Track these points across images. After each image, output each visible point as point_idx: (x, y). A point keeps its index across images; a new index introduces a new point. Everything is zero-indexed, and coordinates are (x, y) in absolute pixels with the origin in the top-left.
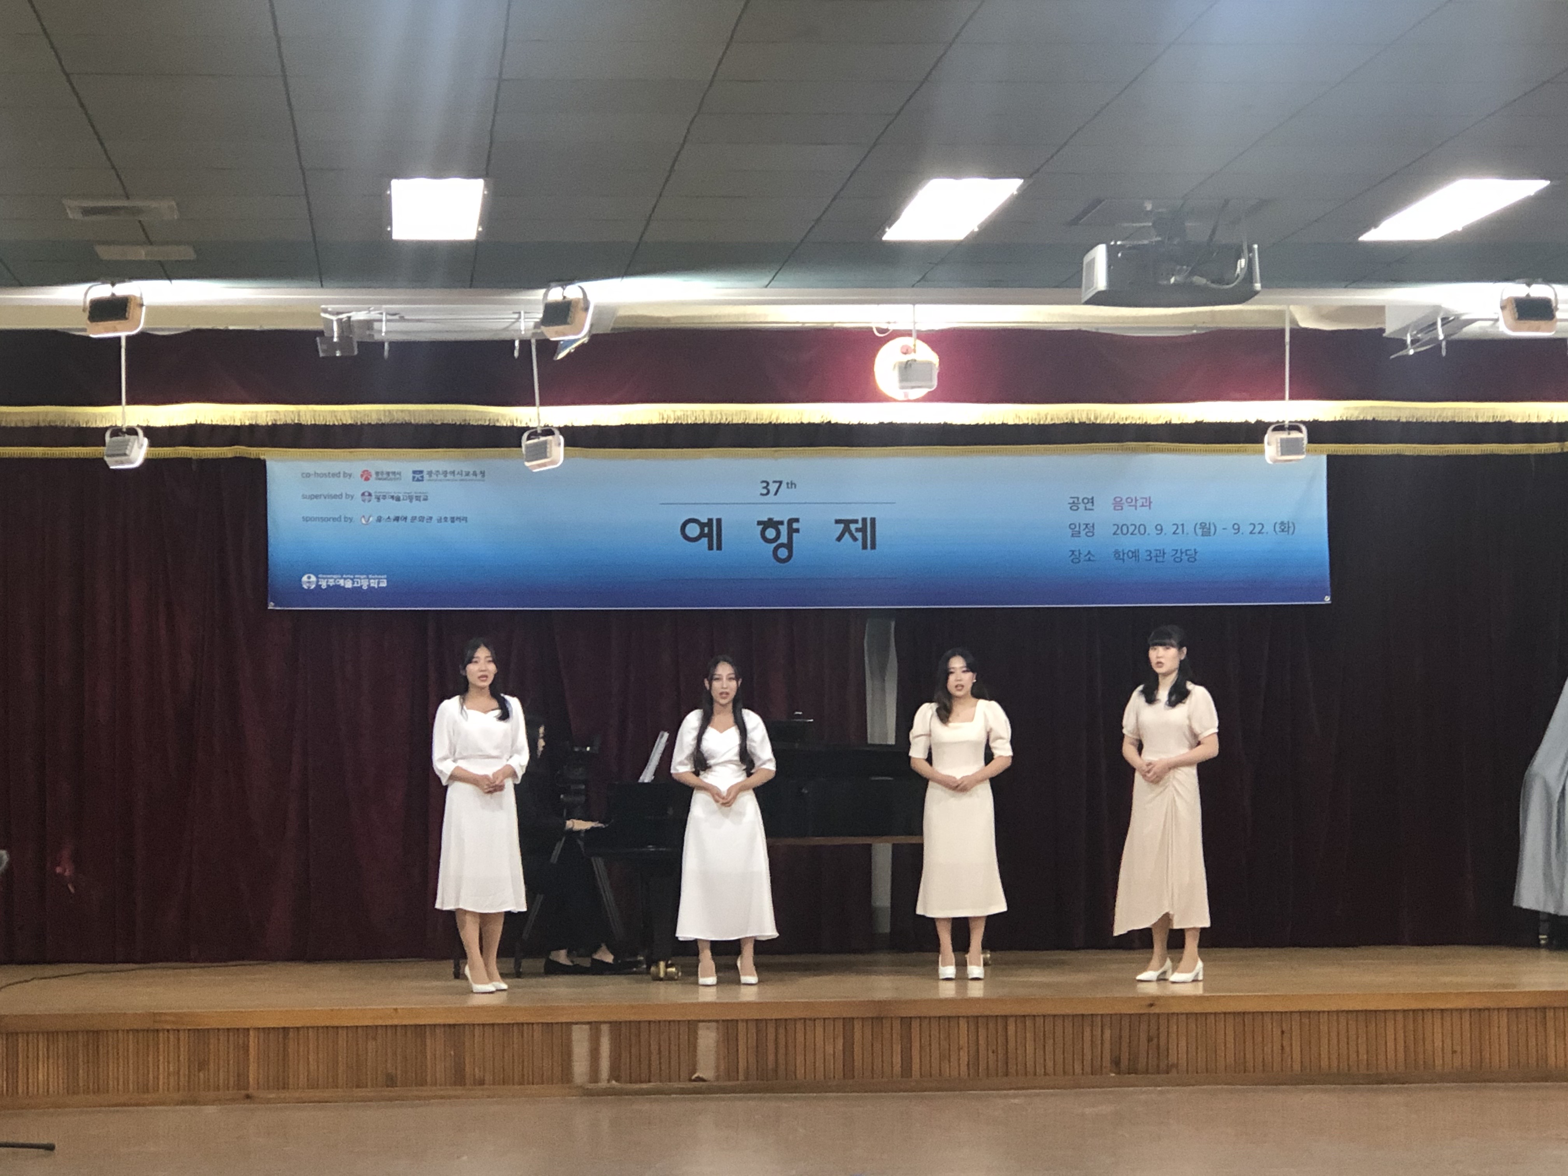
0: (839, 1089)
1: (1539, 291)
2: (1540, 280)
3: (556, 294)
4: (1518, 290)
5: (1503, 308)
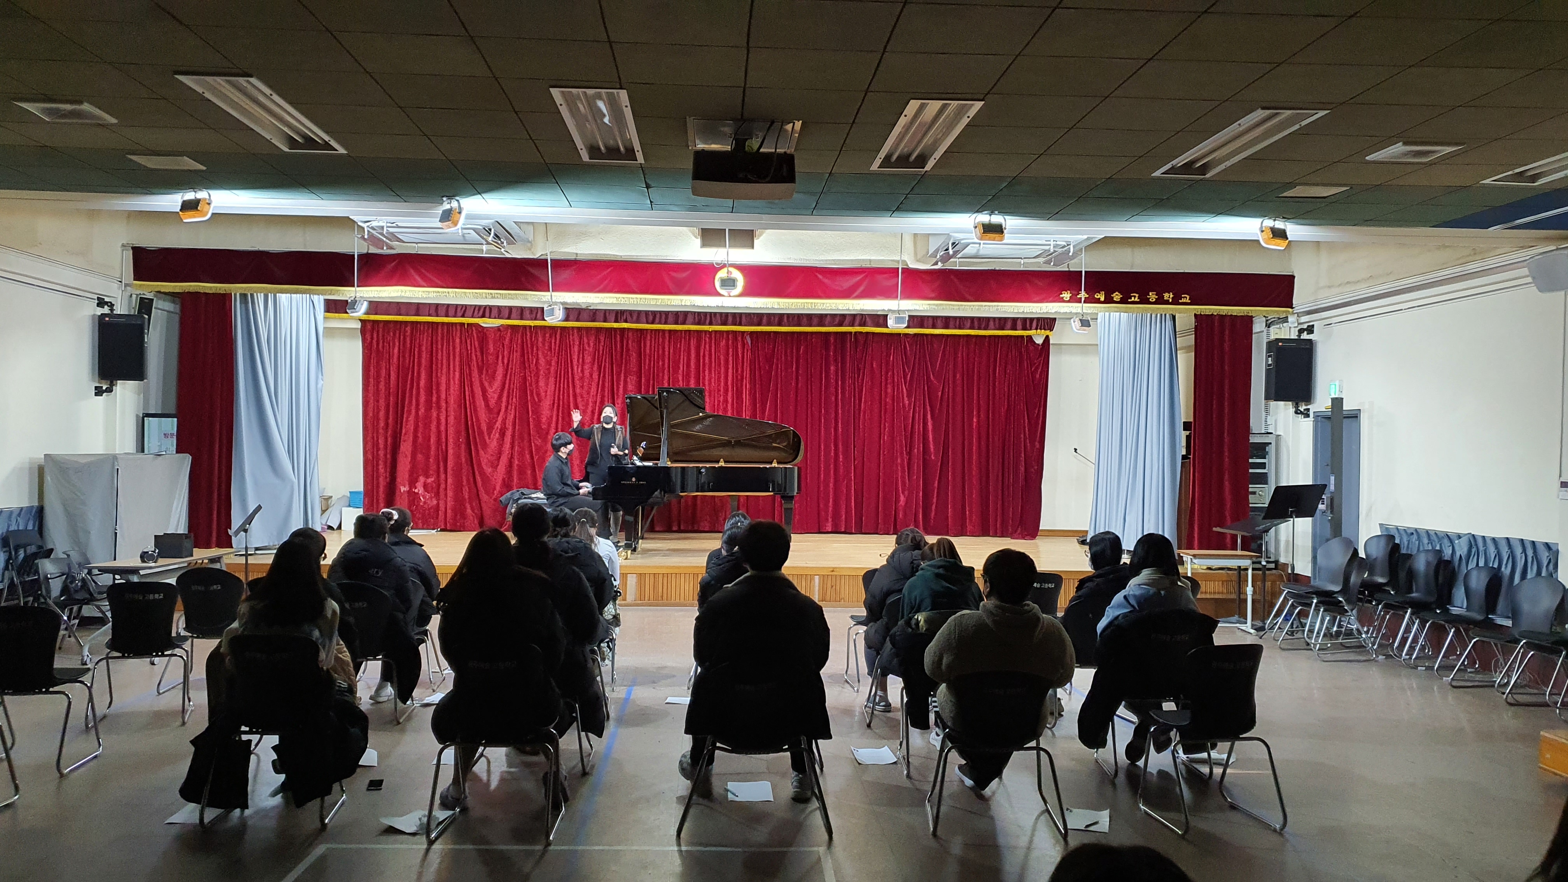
1: (996, 219)
2: (996, 212)
3: (446, 206)
4: (984, 218)
5: (976, 227)
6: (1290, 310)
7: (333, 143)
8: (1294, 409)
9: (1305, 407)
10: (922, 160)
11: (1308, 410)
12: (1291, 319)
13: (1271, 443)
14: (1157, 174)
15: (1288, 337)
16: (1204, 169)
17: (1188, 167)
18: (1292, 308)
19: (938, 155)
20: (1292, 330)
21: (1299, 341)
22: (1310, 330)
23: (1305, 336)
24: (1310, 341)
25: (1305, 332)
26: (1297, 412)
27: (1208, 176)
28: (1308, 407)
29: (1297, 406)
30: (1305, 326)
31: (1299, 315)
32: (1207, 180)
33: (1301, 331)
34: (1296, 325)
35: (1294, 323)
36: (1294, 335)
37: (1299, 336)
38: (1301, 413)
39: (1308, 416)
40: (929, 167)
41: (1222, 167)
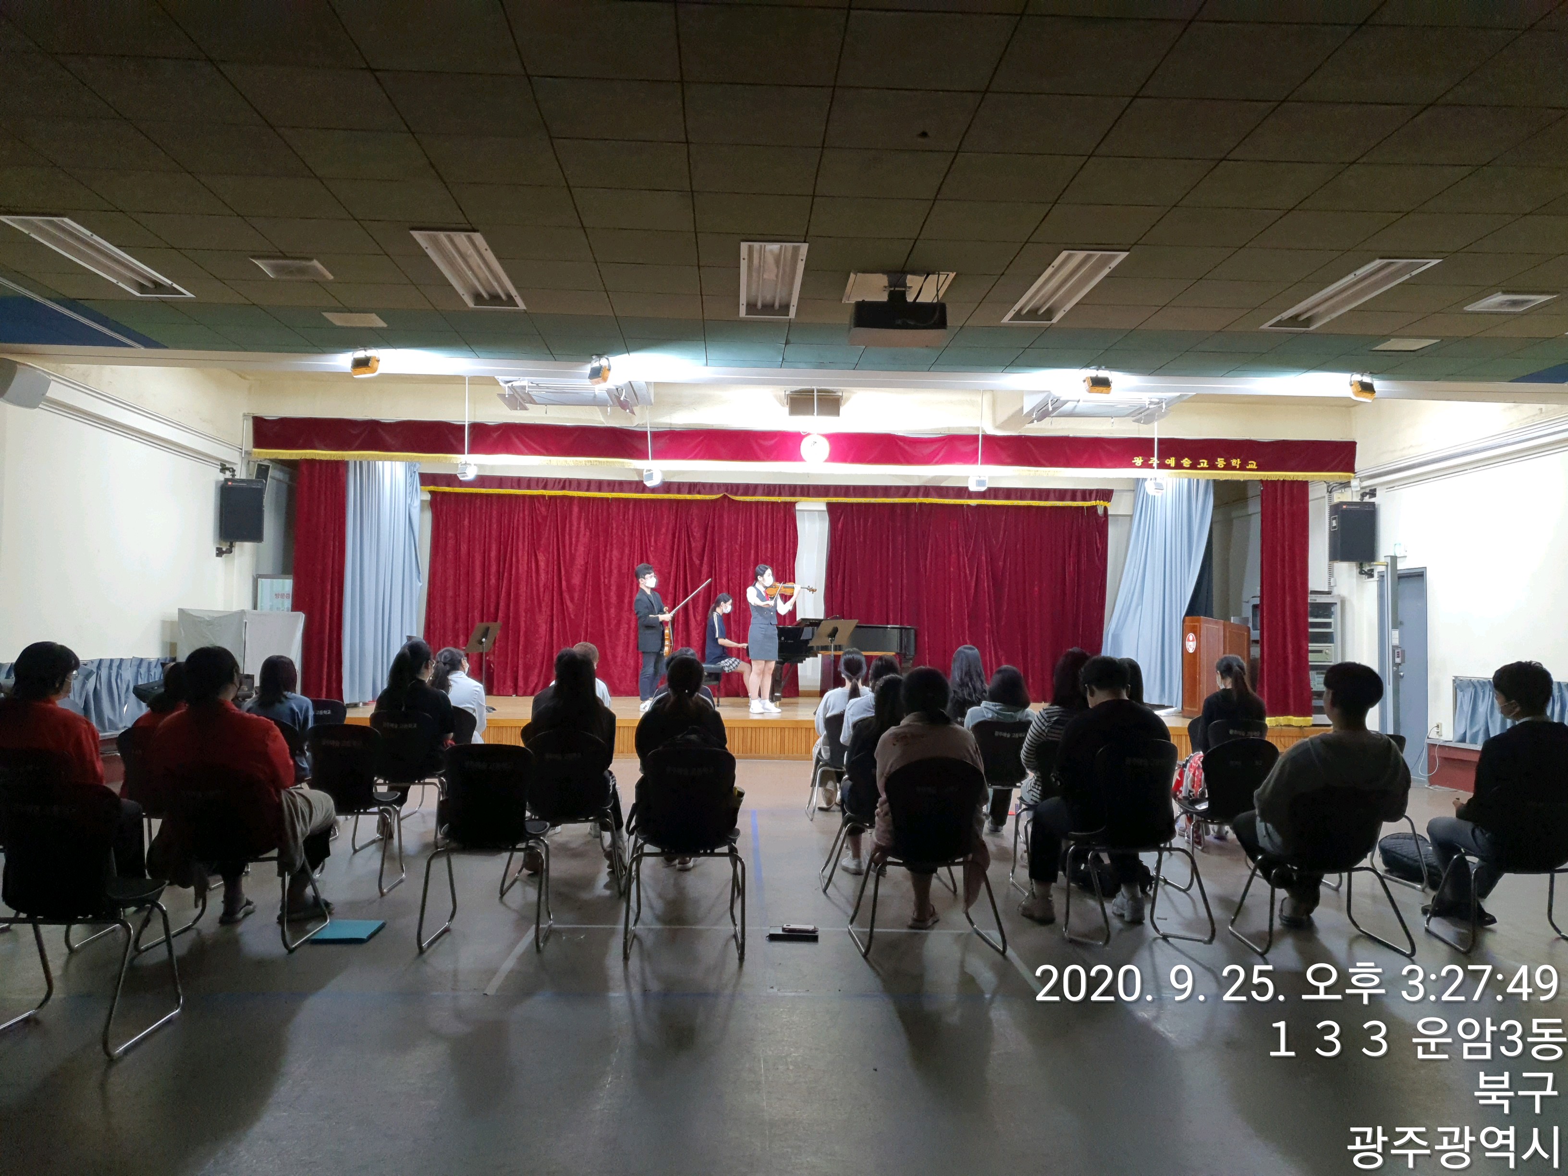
0: (779, 758)
1: (1103, 373)
2: (1103, 367)
3: (595, 364)
4: (1092, 372)
5: (1085, 382)
6: (1352, 475)
7: (518, 300)
8: (1358, 570)
9: (1369, 568)
10: (1049, 314)
11: (1372, 570)
12: (1355, 483)
13: (1336, 604)
14: (1265, 326)
15: (1350, 500)
16: (1309, 321)
17: (1294, 320)
18: (1354, 473)
19: (1068, 307)
20: (1354, 494)
21: (1361, 504)
22: (1373, 493)
23: (1367, 499)
24: (1373, 504)
25: (1368, 496)
26: (1361, 572)
27: (1312, 328)
28: (1372, 568)
29: (1361, 566)
30: (1367, 490)
31: (1362, 479)
32: (1312, 334)
33: (1363, 495)
34: (1359, 489)
35: (1356, 487)
36: (1357, 499)
37: (1362, 499)
38: (1366, 573)
39: (1371, 576)
40: (1055, 321)
41: (1326, 320)
